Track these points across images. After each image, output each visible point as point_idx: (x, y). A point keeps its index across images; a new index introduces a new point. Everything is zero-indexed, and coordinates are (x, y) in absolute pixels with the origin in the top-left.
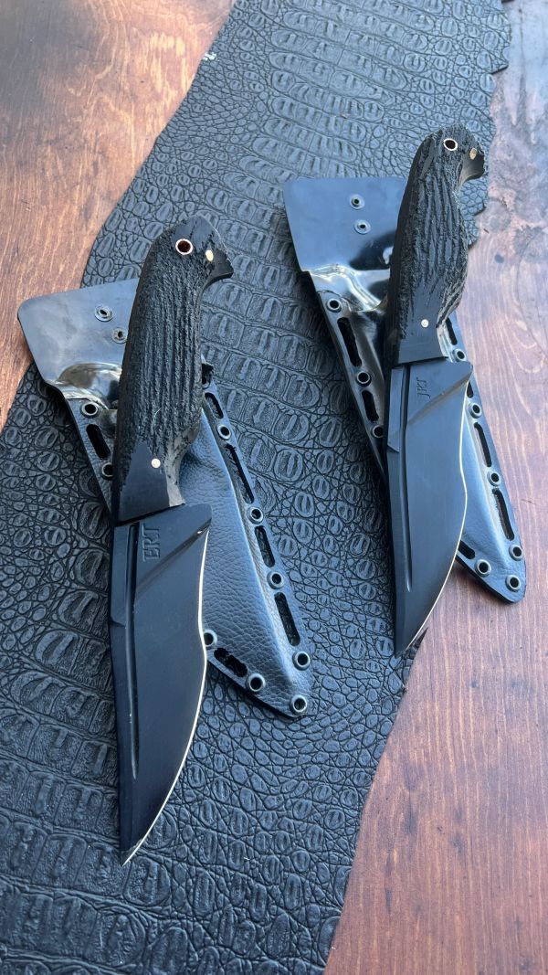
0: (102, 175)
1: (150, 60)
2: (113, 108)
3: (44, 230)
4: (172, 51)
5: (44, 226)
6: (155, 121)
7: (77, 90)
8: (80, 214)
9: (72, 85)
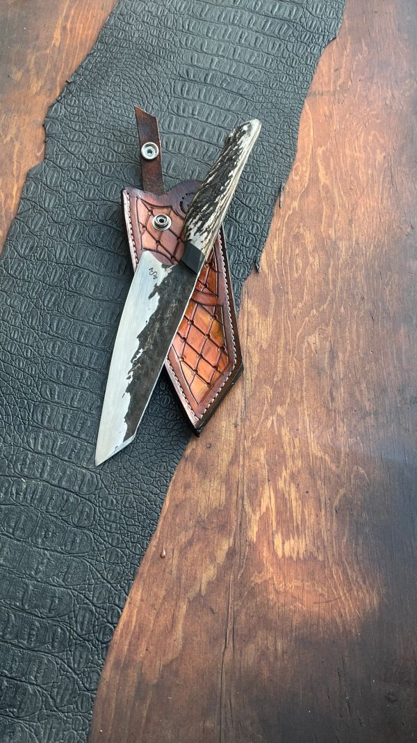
0: (327, 390)
1: (303, 520)
2: (327, 458)
3: (358, 337)
4: (286, 537)
5: (359, 340)
6: (292, 450)
7: (358, 471)
8: (337, 352)
9: (361, 478)
